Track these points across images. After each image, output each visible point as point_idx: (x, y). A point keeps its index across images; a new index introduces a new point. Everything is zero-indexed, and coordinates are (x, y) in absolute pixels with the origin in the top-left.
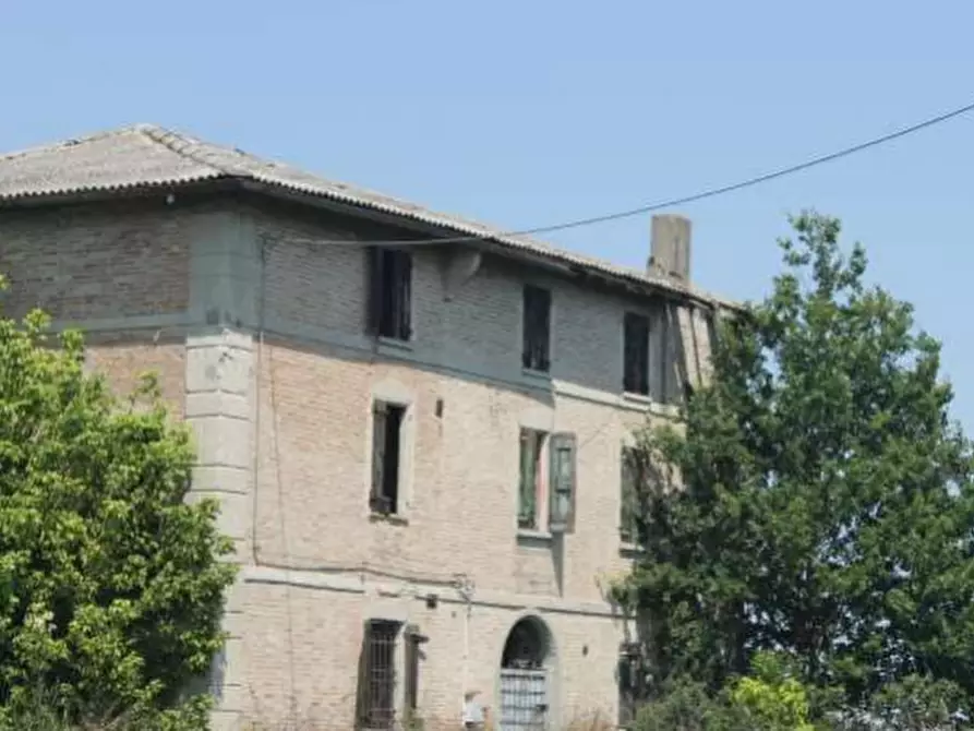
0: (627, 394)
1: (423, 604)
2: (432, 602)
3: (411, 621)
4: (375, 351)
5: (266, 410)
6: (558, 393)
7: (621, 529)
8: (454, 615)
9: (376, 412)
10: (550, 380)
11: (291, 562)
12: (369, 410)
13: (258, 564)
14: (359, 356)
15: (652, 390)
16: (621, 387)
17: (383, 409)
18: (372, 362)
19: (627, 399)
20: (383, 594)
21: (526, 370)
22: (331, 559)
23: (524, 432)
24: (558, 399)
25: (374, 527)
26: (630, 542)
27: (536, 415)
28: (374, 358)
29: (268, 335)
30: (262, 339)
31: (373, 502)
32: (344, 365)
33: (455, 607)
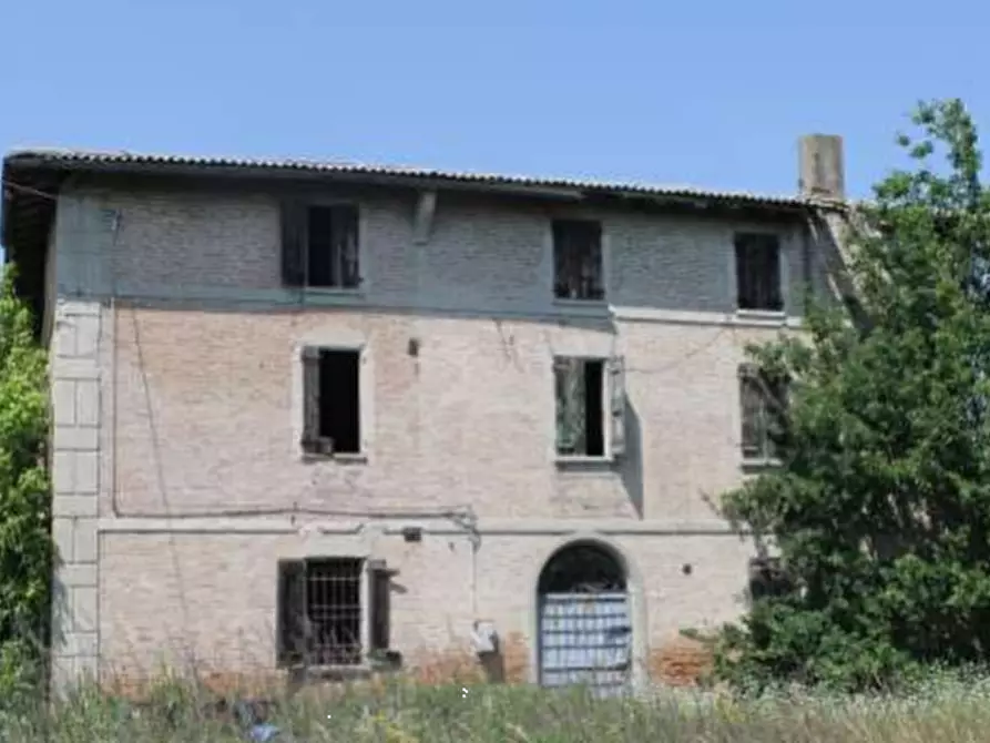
0: (744, 312)
1: (401, 538)
2: (413, 536)
3: (377, 556)
4: (301, 301)
5: (126, 371)
6: (621, 319)
7: (743, 445)
8: (452, 546)
9: (306, 359)
10: (606, 307)
11: (175, 511)
12: (296, 357)
13: (119, 515)
14: (277, 309)
15: (787, 303)
16: (735, 305)
17: (316, 355)
18: (296, 312)
19: (741, 316)
20: (327, 533)
21: (562, 301)
22: (240, 503)
23: (559, 360)
24: (621, 326)
25: (310, 469)
26: (762, 456)
27: (582, 343)
28: (301, 308)
29: (119, 301)
30: (112, 305)
31: (307, 443)
32: (250, 319)
33: (453, 539)
